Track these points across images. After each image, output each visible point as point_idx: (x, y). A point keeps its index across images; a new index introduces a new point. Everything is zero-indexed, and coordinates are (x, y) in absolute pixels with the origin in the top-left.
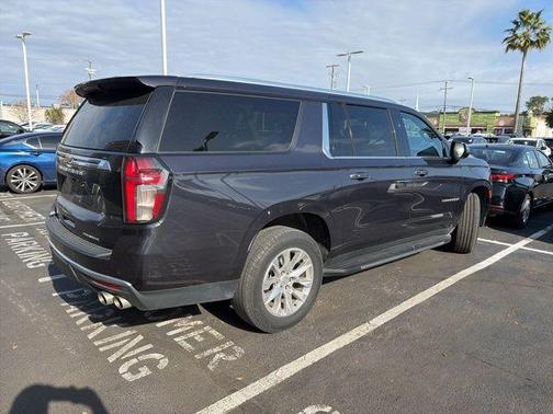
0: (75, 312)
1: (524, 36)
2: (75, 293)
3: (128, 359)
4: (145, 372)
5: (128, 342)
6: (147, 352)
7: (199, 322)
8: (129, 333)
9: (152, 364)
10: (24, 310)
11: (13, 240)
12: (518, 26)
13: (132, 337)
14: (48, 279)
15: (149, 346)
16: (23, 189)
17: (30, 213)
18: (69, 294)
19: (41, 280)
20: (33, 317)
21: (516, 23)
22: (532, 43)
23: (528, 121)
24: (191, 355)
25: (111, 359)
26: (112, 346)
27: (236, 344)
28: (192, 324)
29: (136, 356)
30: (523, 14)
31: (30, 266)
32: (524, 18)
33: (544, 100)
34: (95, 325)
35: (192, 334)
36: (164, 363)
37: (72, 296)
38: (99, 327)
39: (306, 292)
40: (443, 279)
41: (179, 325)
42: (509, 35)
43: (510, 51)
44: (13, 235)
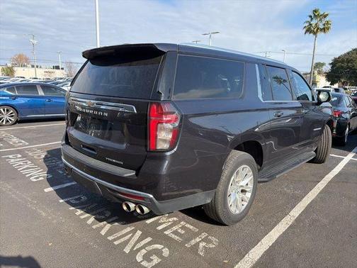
0: (82, 214)
1: (316, 25)
2: (76, 199)
3: (139, 250)
4: (156, 260)
5: (132, 236)
6: (149, 244)
7: (175, 219)
8: (129, 229)
9: (158, 253)
10: (44, 214)
11: (12, 161)
12: (312, 19)
13: (134, 232)
14: (51, 189)
15: (149, 239)
16: (4, 123)
17: (15, 140)
18: (72, 200)
19: (46, 190)
20: (53, 219)
21: (311, 17)
22: (321, 30)
23: (314, 78)
24: (182, 244)
25: (127, 250)
26: (122, 240)
27: (209, 234)
28: (170, 220)
29: (143, 247)
30: (315, 11)
31: (33, 179)
32: (315, 14)
33: (323, 64)
34: (102, 224)
35: (175, 228)
36: (166, 252)
37: (73, 202)
38: (105, 225)
39: (249, 195)
40: (319, 182)
41: (161, 221)
42: (307, 25)
43: (307, 34)
44: (10, 156)
